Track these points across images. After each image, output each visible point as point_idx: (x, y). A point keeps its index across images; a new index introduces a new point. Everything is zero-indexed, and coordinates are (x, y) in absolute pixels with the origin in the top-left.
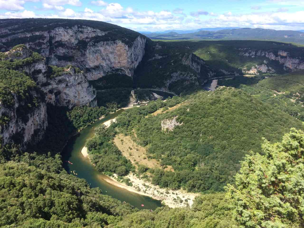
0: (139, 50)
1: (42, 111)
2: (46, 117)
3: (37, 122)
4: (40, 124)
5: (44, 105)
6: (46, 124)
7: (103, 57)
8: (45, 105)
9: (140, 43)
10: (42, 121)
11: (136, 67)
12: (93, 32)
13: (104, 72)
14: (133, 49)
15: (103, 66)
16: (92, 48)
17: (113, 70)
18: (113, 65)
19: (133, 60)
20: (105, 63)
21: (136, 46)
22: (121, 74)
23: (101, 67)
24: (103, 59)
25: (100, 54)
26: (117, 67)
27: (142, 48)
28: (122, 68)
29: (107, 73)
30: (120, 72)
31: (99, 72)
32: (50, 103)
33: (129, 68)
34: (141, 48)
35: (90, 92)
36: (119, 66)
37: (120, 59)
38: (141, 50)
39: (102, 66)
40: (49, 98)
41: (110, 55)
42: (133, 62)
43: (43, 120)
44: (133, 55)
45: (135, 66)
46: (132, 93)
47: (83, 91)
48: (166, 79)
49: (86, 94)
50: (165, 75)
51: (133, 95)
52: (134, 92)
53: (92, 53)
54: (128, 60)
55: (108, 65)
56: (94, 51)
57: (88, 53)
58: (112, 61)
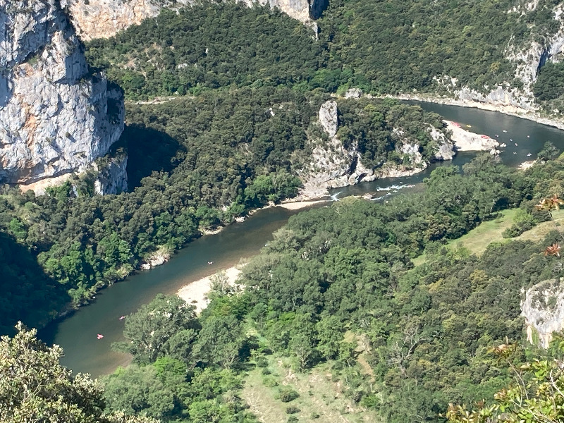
46: (326, 117)
47: (54, 100)
48: (521, 35)
49: (67, 122)
50: (515, 16)
51: (331, 130)
52: (339, 113)
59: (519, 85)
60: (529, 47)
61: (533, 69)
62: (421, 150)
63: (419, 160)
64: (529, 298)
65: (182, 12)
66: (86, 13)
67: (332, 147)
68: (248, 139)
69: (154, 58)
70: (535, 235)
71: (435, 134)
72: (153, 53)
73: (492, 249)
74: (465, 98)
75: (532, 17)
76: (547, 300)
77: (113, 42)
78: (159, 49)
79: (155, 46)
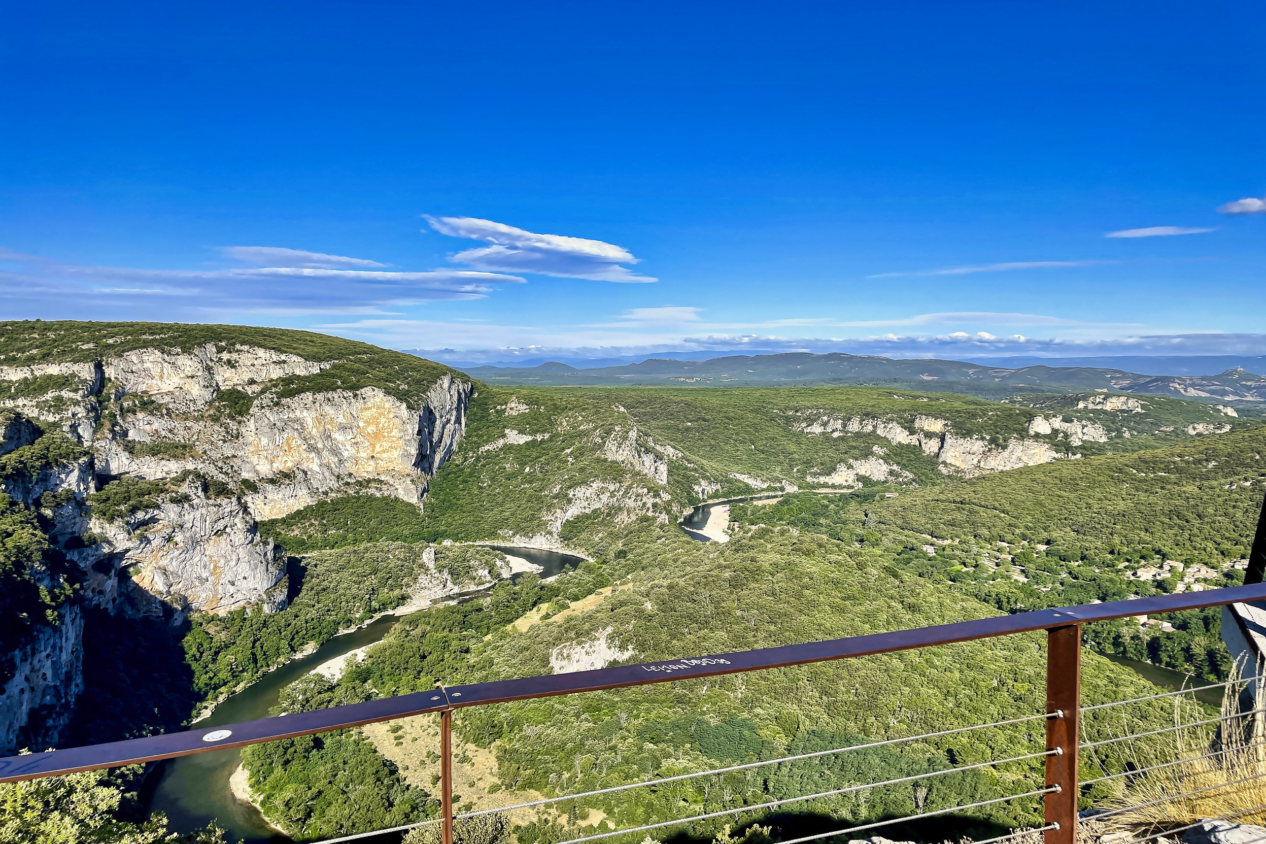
1: (67, 639)
2: (77, 658)
3: (45, 679)
4: (55, 687)
5: (76, 614)
6: (77, 685)
7: (313, 442)
8: (78, 616)
10: (62, 677)
11: (435, 473)
13: (313, 492)
15: (311, 470)
16: (268, 413)
17: (348, 484)
18: (349, 467)
20: (316, 460)
23: (300, 476)
24: (312, 448)
25: (300, 434)
26: (365, 474)
28: (383, 478)
30: (377, 488)
32: (99, 605)
33: (408, 475)
36: (370, 469)
37: (378, 446)
39: (305, 473)
40: (93, 591)
41: (338, 436)
43: (66, 673)
45: (430, 469)
46: (427, 557)
47: (234, 557)
48: (550, 507)
49: (244, 569)
50: (547, 496)
51: (431, 565)
52: (435, 554)
53: (269, 430)
54: (407, 451)
55: (329, 468)
56: (278, 424)
57: (254, 430)
58: (346, 454)
59: (551, 533)
60: (555, 512)
61: (558, 524)
62: (490, 572)
63: (489, 578)
64: (554, 655)
65: (332, 501)
66: (265, 504)
67: (431, 574)
68: (375, 572)
69: (312, 528)
70: (559, 618)
71: (499, 563)
72: (312, 525)
73: (532, 627)
74: (519, 542)
75: (556, 497)
76: (565, 655)
77: (284, 521)
78: (316, 523)
79: (313, 521)
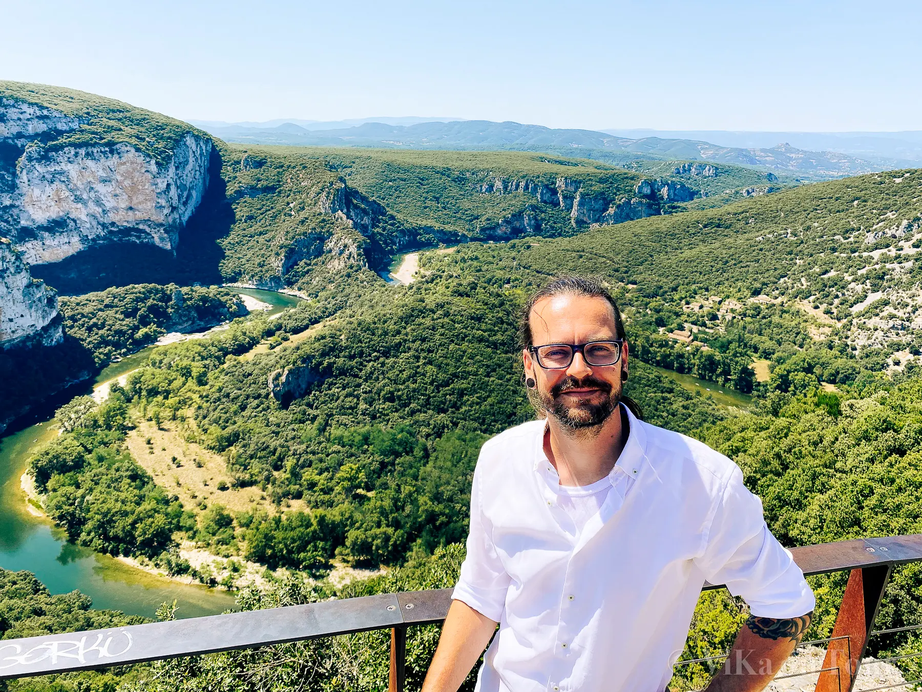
0: (193, 172)
7: (78, 193)
9: (194, 152)
11: (184, 224)
12: (37, 117)
13: (84, 239)
14: (172, 170)
15: (79, 219)
16: (37, 166)
17: (111, 232)
18: (112, 217)
19: (175, 202)
20: (83, 210)
21: (180, 163)
22: (138, 242)
23: (71, 224)
24: (78, 199)
25: (67, 186)
26: (125, 224)
27: (200, 166)
28: (141, 227)
29: (93, 240)
30: (135, 236)
31: (66, 240)
33: (161, 225)
34: (198, 168)
35: (37, 302)
36: (130, 219)
37: (134, 198)
38: (198, 173)
39: (74, 221)
41: (100, 187)
42: (174, 209)
44: (173, 188)
45: (180, 219)
49: (20, 308)
53: (40, 182)
54: (158, 203)
55: (95, 217)
56: (47, 176)
57: (27, 183)
58: (108, 206)
62: (229, 310)
66: (44, 250)
71: (236, 302)
74: (254, 285)
